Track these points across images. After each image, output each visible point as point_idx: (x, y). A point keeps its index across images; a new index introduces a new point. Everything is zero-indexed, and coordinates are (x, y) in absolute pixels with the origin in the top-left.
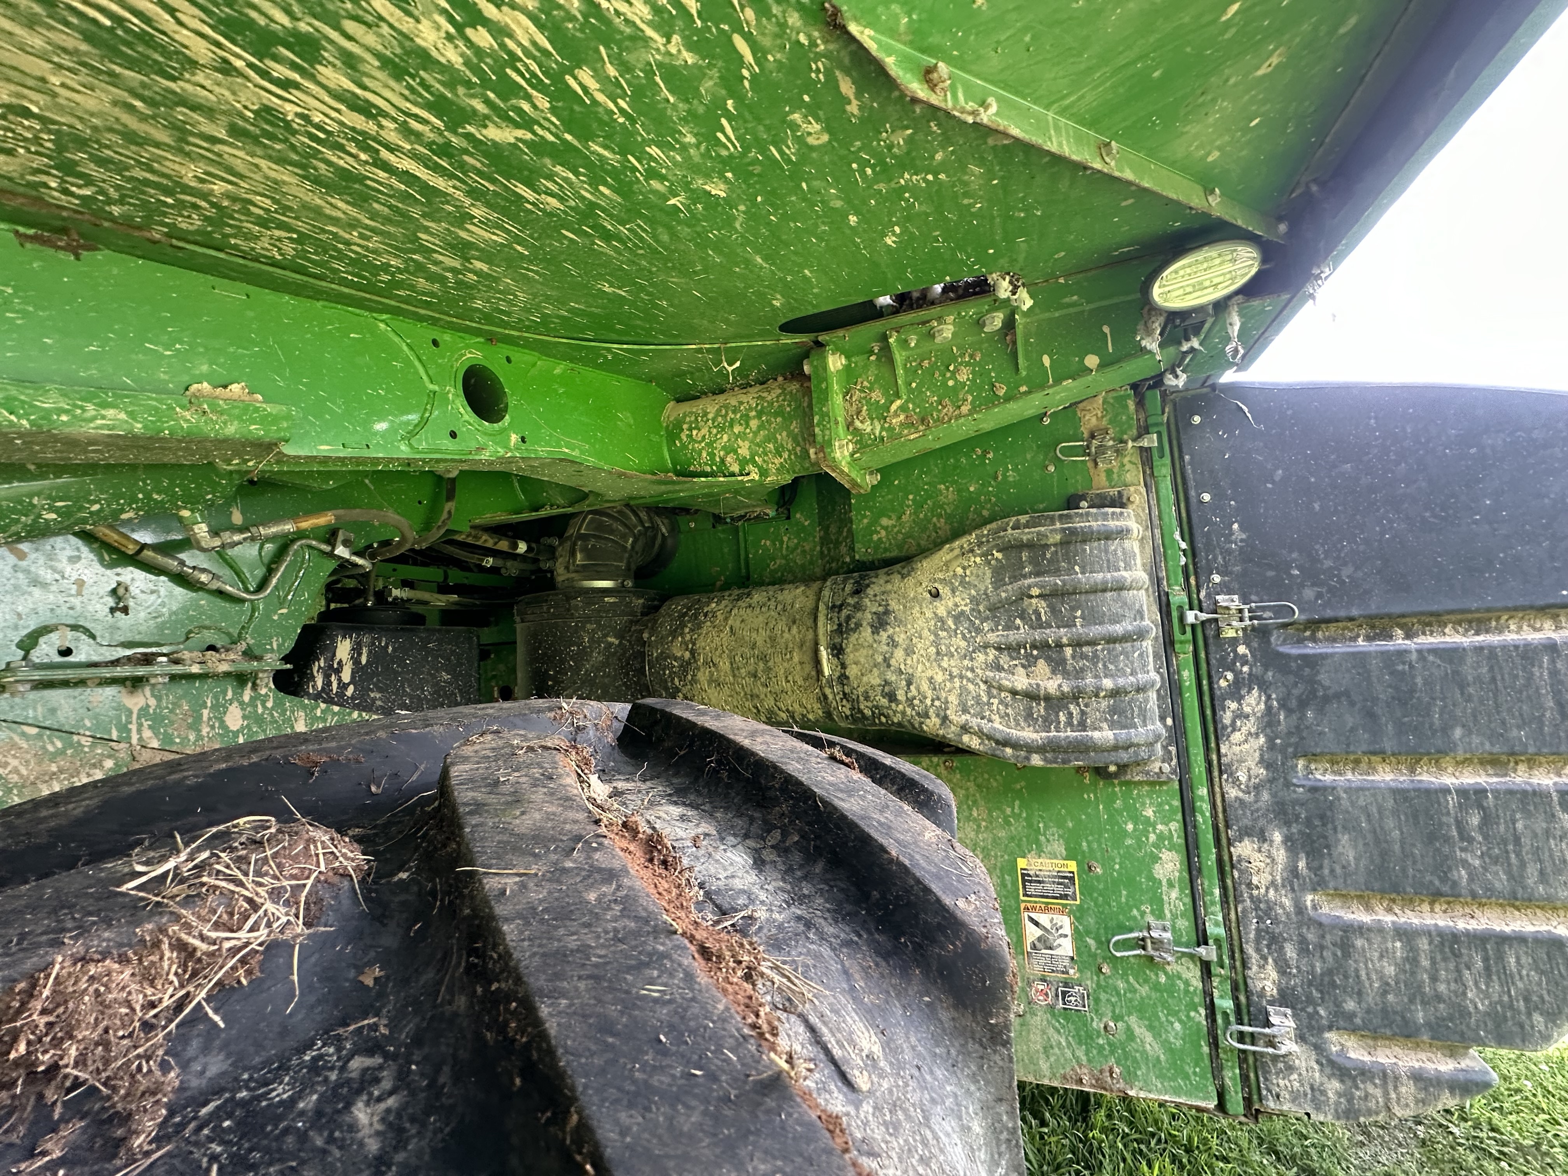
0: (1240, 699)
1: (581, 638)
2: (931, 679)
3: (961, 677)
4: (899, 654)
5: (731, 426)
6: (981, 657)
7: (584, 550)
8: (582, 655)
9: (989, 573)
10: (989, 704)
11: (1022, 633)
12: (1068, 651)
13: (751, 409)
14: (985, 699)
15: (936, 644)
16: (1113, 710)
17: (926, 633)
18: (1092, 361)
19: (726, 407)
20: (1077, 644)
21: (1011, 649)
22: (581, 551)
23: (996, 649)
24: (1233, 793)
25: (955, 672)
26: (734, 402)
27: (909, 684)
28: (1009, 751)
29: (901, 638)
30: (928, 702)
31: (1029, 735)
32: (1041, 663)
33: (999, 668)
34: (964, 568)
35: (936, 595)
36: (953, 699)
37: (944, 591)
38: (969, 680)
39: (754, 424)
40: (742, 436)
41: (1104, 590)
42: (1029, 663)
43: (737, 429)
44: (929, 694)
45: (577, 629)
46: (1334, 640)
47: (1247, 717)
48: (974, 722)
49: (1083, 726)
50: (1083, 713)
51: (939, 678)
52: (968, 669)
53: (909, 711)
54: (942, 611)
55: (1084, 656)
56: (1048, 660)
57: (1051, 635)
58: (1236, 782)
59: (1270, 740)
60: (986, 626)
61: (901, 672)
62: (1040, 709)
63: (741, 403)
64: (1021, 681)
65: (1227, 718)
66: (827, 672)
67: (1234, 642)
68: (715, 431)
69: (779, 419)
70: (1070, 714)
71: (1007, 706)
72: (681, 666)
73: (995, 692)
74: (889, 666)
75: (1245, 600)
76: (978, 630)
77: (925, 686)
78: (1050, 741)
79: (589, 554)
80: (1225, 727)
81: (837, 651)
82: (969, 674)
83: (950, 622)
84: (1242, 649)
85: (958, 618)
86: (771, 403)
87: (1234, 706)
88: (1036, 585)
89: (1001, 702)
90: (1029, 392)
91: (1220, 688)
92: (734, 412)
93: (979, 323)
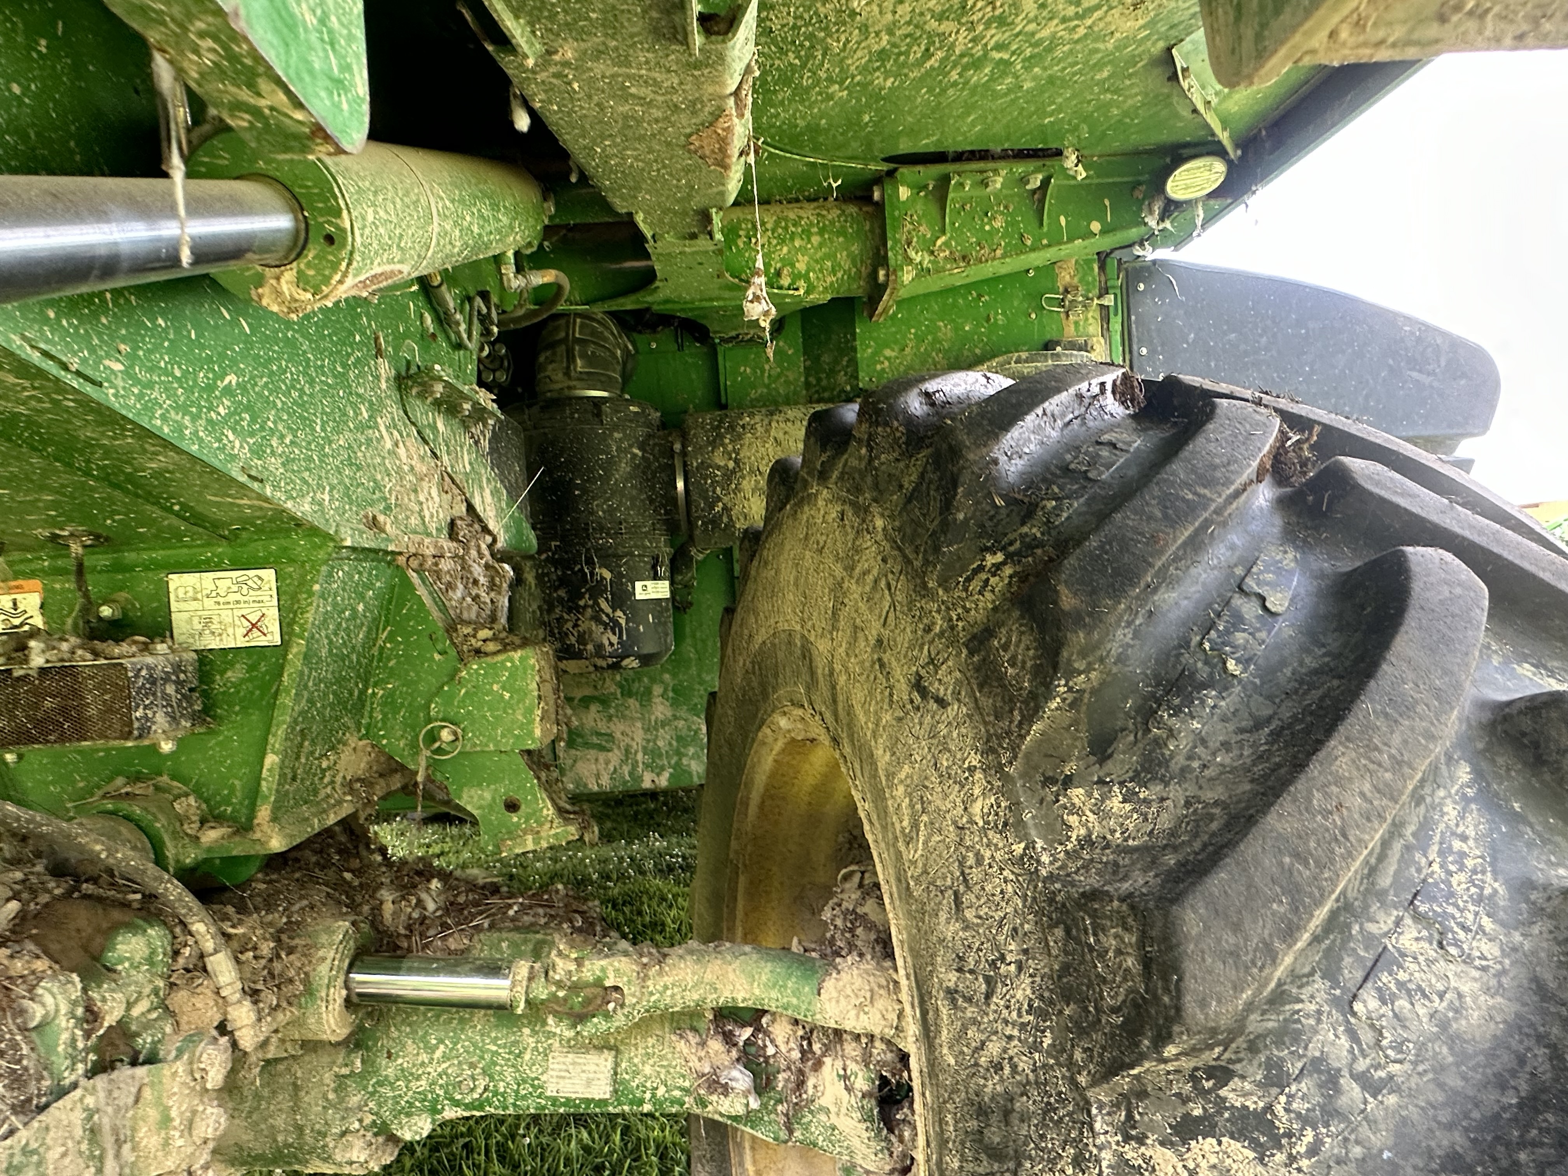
1: (609, 446)
5: (792, 239)
7: (583, 356)
8: (610, 465)
13: (812, 224)
18: (1096, 226)
19: (786, 219)
22: (581, 357)
26: (792, 215)
39: (816, 240)
40: (803, 250)
43: (797, 243)
45: (604, 438)
63: (800, 218)
68: (774, 242)
69: (841, 239)
72: (724, 475)
79: (591, 360)
86: (832, 222)
90: (1049, 246)
92: (794, 225)
93: (1023, 180)
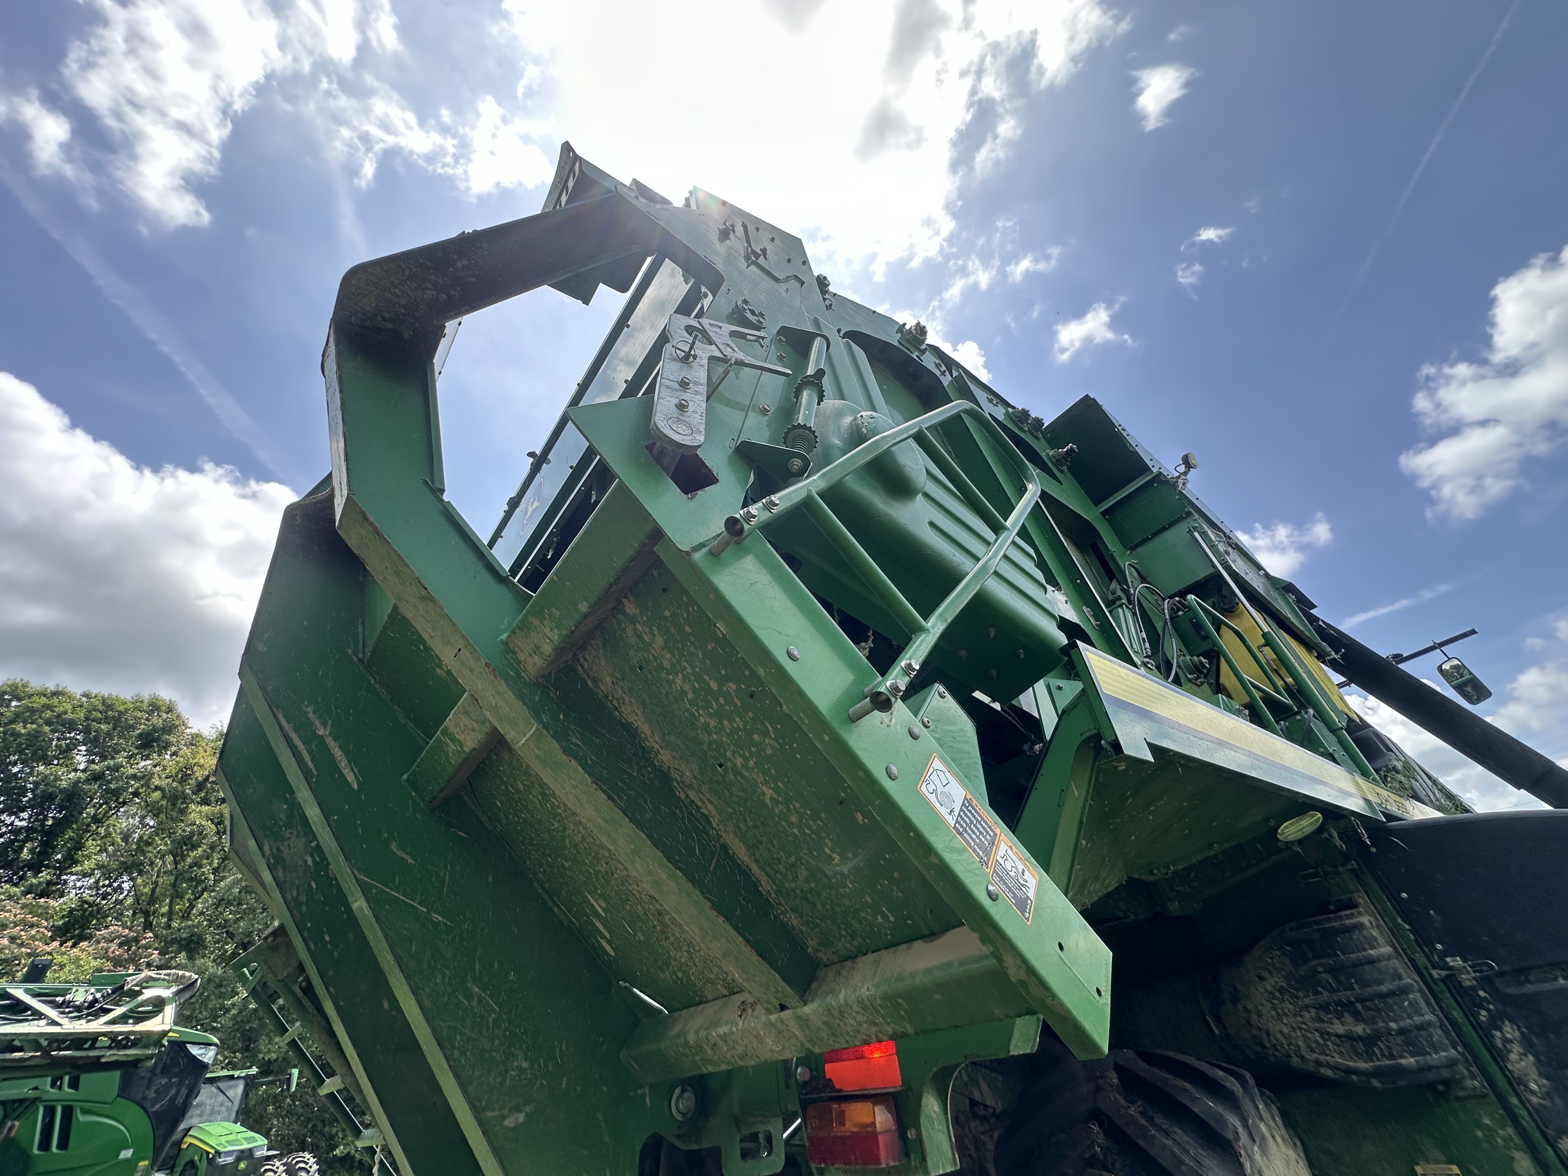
0: (1500, 1029)
2: (1281, 1032)
3: (1300, 1029)
4: (1254, 1017)
6: (1307, 1014)
9: (1288, 961)
10: (1327, 1045)
11: (1325, 996)
12: (1359, 1006)
14: (1321, 1042)
15: (1274, 1008)
16: (1408, 1043)
17: (1265, 1002)
20: (1362, 1001)
21: (1323, 1007)
23: (1315, 1008)
24: (1535, 1100)
25: (1294, 1025)
27: (1268, 1035)
28: (1354, 1077)
29: (1251, 1007)
30: (1286, 1046)
31: (1361, 1065)
32: (1346, 1014)
33: (1322, 1021)
34: (1271, 958)
35: (1261, 978)
36: (1300, 1043)
37: (1265, 974)
38: (1305, 1030)
41: (1362, 964)
42: (1339, 1017)
44: (1284, 1041)
46: (1543, 981)
47: (1511, 1041)
48: (1322, 1058)
49: (1392, 1057)
50: (1388, 1047)
51: (1285, 1030)
52: (1302, 1023)
53: (1277, 1053)
54: (1269, 988)
55: (1370, 1009)
56: (1350, 1013)
57: (1344, 996)
58: (1533, 1092)
59: (1537, 1057)
60: (1301, 994)
61: (1260, 1029)
62: (1360, 1047)
64: (1340, 1029)
65: (1499, 1043)
66: (1217, 1031)
67: (1473, 988)
70: (1381, 1049)
71: (1338, 1046)
73: (1326, 1037)
74: (1251, 1025)
75: (1465, 960)
76: (1297, 997)
77: (1279, 1037)
78: (1377, 1068)
80: (1500, 1050)
81: (1217, 1018)
82: (1304, 1026)
83: (1277, 994)
84: (1482, 993)
85: (1281, 990)
87: (1498, 1034)
88: (1320, 965)
89: (1334, 1043)
91: (1483, 1022)
